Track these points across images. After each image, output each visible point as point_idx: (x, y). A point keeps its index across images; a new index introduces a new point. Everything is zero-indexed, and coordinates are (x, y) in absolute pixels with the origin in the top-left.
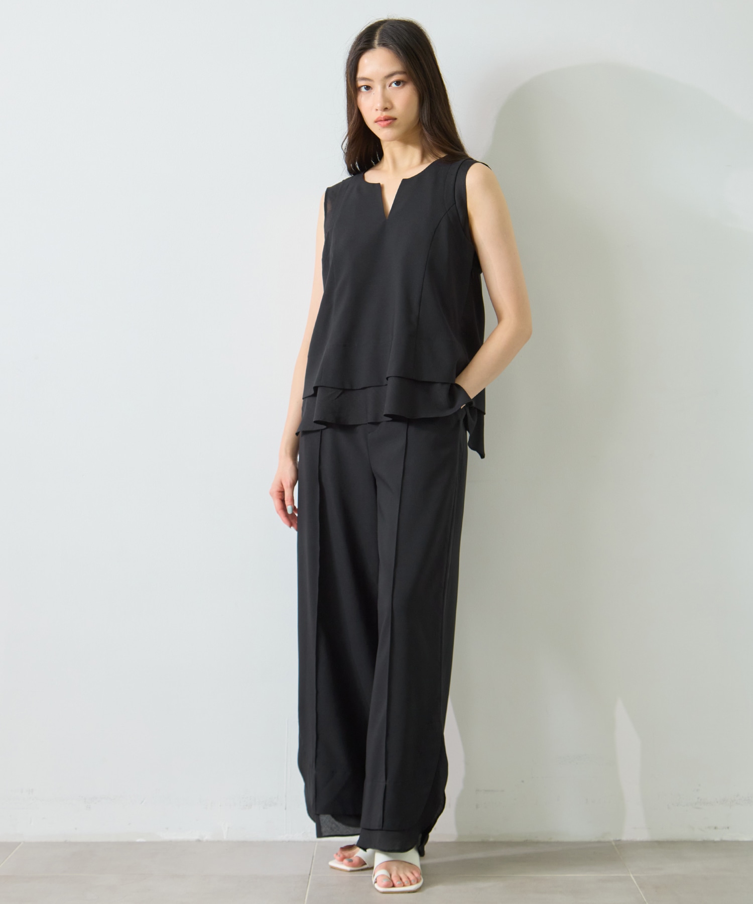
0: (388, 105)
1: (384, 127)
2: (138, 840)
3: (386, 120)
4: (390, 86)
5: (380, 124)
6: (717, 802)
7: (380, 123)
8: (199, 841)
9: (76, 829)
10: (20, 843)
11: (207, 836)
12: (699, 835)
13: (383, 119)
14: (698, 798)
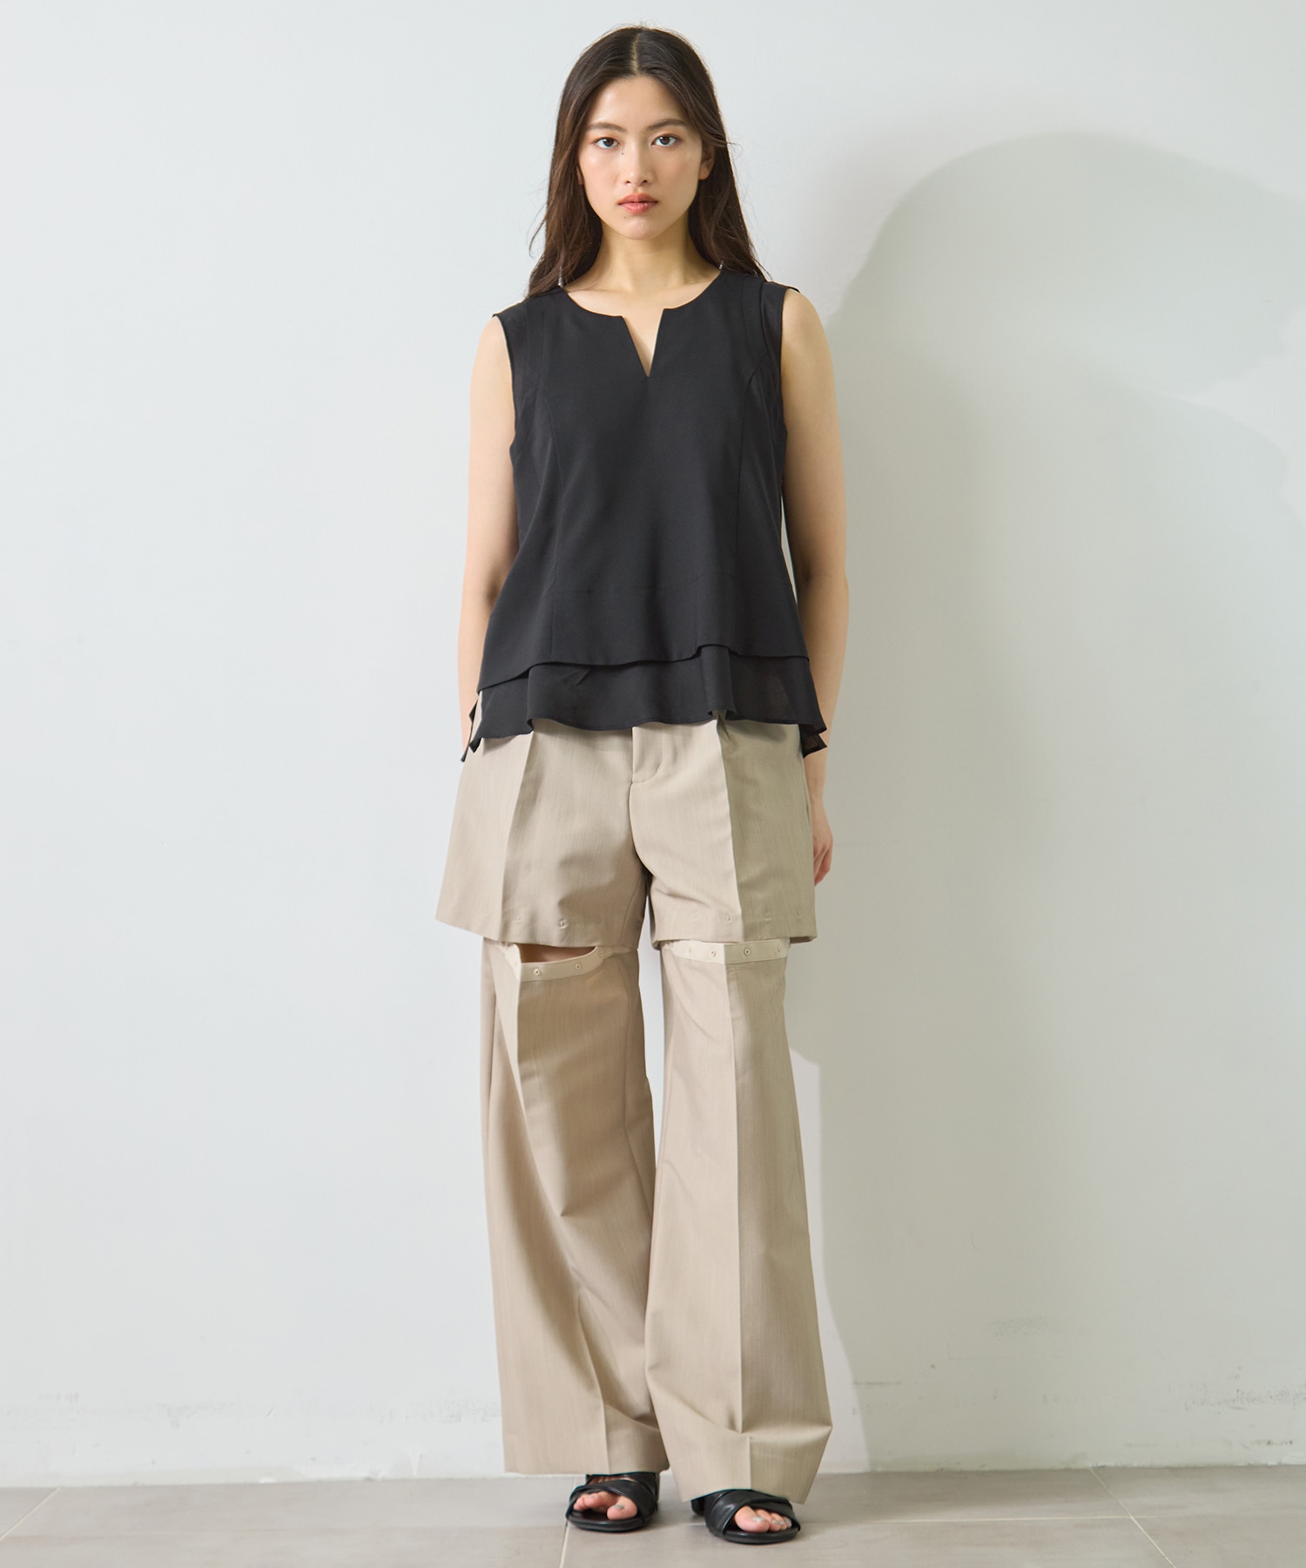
0: (649, 177)
1: (637, 214)
2: (263, 1481)
3: (642, 202)
4: (653, 143)
5: (629, 209)
6: (1271, 1397)
7: (628, 205)
8: (369, 1480)
9: (153, 1463)
10: (54, 1489)
11: (384, 1472)
12: (1240, 1456)
13: (637, 200)
14: (1238, 1391)
